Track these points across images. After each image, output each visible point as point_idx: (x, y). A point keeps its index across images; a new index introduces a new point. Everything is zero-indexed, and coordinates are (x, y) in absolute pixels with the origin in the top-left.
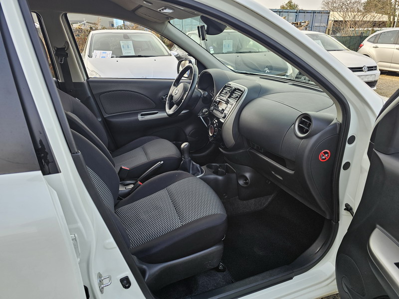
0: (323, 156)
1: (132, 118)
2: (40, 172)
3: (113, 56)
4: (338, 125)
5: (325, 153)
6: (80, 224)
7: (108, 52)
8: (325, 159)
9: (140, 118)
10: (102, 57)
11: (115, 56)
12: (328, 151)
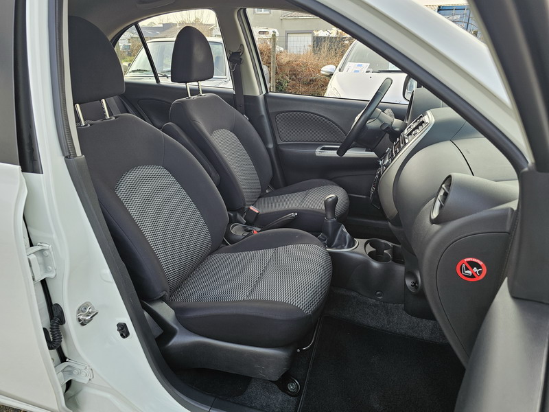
0: (467, 269)
1: (308, 151)
2: (18, 168)
3: (369, 70)
4: (510, 213)
5: (473, 265)
6: (54, 236)
7: (364, 65)
8: (473, 276)
9: (318, 152)
10: (355, 71)
11: (371, 70)
12: (481, 263)
